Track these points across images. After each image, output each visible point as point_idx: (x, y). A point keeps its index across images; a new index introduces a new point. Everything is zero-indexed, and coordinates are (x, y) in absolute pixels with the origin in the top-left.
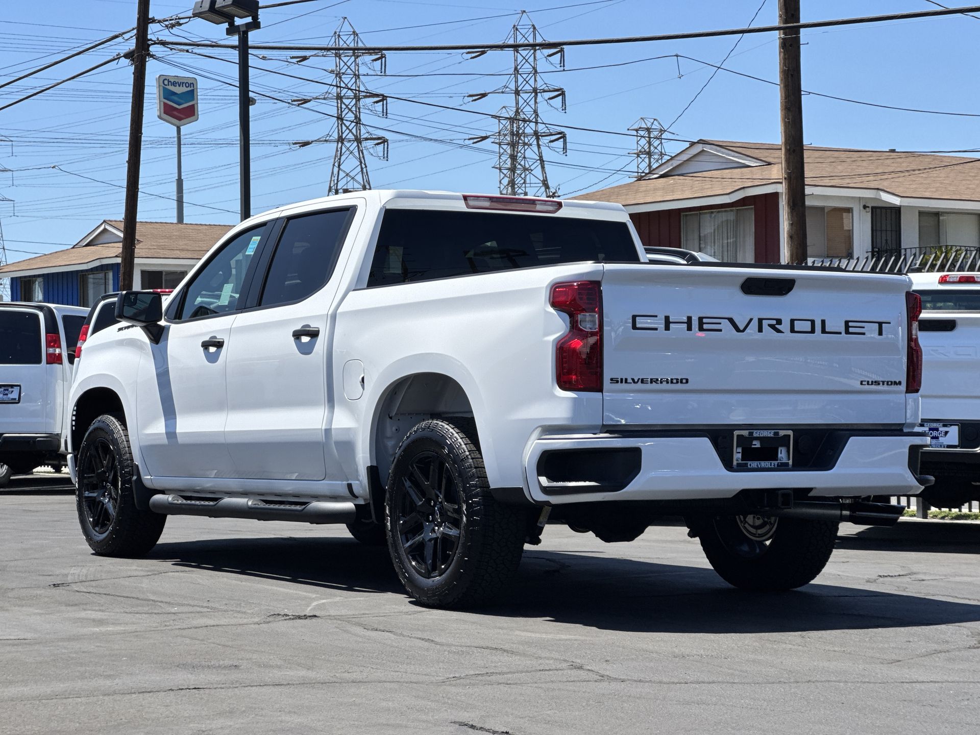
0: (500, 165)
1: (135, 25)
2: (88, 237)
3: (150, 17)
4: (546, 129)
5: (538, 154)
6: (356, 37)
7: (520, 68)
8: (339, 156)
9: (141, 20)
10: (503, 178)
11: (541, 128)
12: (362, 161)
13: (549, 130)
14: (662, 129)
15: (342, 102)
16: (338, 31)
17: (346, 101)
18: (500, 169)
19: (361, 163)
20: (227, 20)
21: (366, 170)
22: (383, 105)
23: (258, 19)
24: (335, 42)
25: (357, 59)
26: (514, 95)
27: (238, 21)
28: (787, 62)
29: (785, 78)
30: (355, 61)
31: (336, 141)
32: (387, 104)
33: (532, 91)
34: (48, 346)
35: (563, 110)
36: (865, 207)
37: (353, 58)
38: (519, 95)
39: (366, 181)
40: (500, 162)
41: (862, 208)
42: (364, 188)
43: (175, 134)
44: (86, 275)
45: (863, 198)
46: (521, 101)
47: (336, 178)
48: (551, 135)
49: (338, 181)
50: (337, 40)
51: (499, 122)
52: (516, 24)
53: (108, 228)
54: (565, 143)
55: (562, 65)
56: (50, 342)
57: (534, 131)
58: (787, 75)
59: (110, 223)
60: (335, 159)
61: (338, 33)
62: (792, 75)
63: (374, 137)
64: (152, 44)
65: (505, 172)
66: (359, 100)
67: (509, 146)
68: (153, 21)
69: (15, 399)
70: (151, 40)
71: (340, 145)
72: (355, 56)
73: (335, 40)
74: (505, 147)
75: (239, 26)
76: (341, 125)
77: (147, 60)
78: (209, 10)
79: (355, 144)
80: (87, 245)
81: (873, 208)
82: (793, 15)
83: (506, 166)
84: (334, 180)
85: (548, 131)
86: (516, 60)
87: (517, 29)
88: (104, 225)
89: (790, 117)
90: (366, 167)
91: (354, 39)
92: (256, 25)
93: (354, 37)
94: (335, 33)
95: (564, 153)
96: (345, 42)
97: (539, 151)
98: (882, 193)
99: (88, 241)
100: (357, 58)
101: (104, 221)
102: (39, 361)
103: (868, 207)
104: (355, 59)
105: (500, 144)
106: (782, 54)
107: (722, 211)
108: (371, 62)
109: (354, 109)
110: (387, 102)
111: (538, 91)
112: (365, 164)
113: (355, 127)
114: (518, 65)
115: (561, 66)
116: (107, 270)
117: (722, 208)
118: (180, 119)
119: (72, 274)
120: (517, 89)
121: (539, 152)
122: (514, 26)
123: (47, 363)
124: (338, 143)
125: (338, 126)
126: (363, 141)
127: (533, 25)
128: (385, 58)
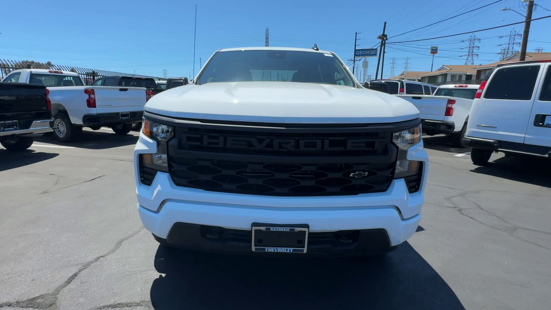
63: (476, 54)
71: (468, 56)
76: (469, 52)
87: (511, 32)
109: (472, 50)
113: (472, 53)
118: (434, 53)
127: (515, 31)
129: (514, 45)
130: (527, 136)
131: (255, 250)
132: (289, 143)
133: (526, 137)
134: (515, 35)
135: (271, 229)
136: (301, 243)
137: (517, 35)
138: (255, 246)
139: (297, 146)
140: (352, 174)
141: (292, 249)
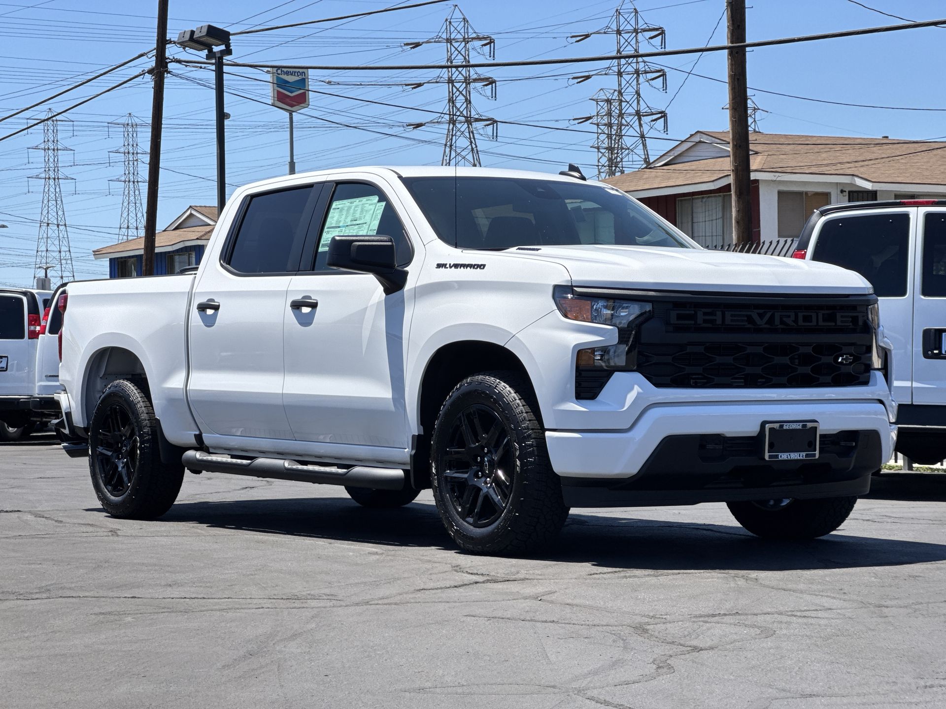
0: (598, 145)
1: (155, 46)
2: (178, 219)
3: (167, 39)
4: (648, 108)
5: (640, 133)
6: (467, 24)
7: (623, 51)
8: (451, 135)
9: (160, 41)
10: (601, 158)
11: (643, 108)
12: (472, 140)
13: (650, 109)
14: (756, 107)
15: (453, 86)
16: (449, 18)
17: (457, 85)
18: (598, 148)
19: (471, 142)
20: (206, 48)
21: (477, 150)
22: (492, 87)
23: (230, 46)
24: (447, 28)
25: (467, 45)
26: (617, 76)
27: (216, 49)
28: (733, 67)
29: (732, 81)
30: (465, 46)
31: (447, 123)
32: (496, 86)
33: (634, 73)
34: (30, 324)
35: (663, 90)
36: (842, 191)
37: (463, 43)
38: (621, 77)
39: (477, 159)
40: (598, 142)
41: (839, 192)
42: (475, 165)
43: (288, 120)
44: (172, 255)
45: (840, 183)
46: (624, 83)
47: (448, 158)
48: (653, 114)
49: (450, 160)
50: (448, 27)
51: (597, 104)
52: (619, 8)
53: (194, 212)
54: (666, 122)
55: (663, 46)
56: (32, 321)
57: (636, 111)
58: (734, 80)
59: (195, 208)
60: (447, 139)
61: (449, 20)
62: (738, 79)
63: (484, 118)
64: (170, 62)
65: (603, 151)
66: (469, 83)
67: (606, 127)
68: (170, 42)
69: (4, 368)
70: (169, 58)
71: (451, 126)
72: (465, 41)
73: (447, 27)
74: (602, 127)
75: (215, 52)
76: (453, 107)
77: (166, 75)
78: (189, 40)
79: (466, 125)
80: (176, 229)
81: (850, 192)
82: (739, 26)
83: (604, 145)
84: (446, 160)
85: (649, 111)
86: (618, 43)
87: (619, 13)
88: (190, 210)
89: (737, 117)
90: (476, 147)
91: (464, 26)
92: (228, 51)
93: (465, 24)
94: (447, 20)
95: (664, 132)
96: (456, 29)
97: (640, 129)
98: (857, 179)
99: (176, 225)
100: (468, 43)
101: (190, 207)
102: (22, 337)
103: (845, 191)
104: (466, 44)
105: (598, 125)
106: (730, 61)
107: (711, 197)
108: (481, 47)
109: (464, 92)
110: (496, 85)
111: (640, 72)
112: (475, 144)
113: (465, 109)
114: (620, 48)
115: (662, 48)
116: (190, 251)
117: (711, 194)
118: (292, 106)
119: (161, 255)
120: (620, 70)
121: (641, 131)
122: (617, 10)
123: (29, 338)
124: (449, 125)
125: (449, 109)
126: (473, 122)
127: (635, 9)
128: (494, 43)
129: (642, 79)
130: (915, 385)
131: (769, 458)
132: (789, 316)
133: (915, 387)
134: (636, 31)
135: (784, 426)
136: (811, 446)
137: (645, 30)
138: (768, 453)
139: (796, 321)
140: (841, 358)
141: (804, 454)
